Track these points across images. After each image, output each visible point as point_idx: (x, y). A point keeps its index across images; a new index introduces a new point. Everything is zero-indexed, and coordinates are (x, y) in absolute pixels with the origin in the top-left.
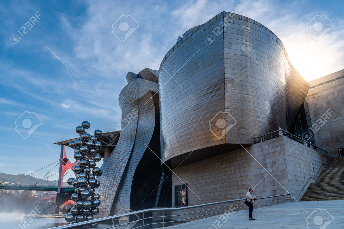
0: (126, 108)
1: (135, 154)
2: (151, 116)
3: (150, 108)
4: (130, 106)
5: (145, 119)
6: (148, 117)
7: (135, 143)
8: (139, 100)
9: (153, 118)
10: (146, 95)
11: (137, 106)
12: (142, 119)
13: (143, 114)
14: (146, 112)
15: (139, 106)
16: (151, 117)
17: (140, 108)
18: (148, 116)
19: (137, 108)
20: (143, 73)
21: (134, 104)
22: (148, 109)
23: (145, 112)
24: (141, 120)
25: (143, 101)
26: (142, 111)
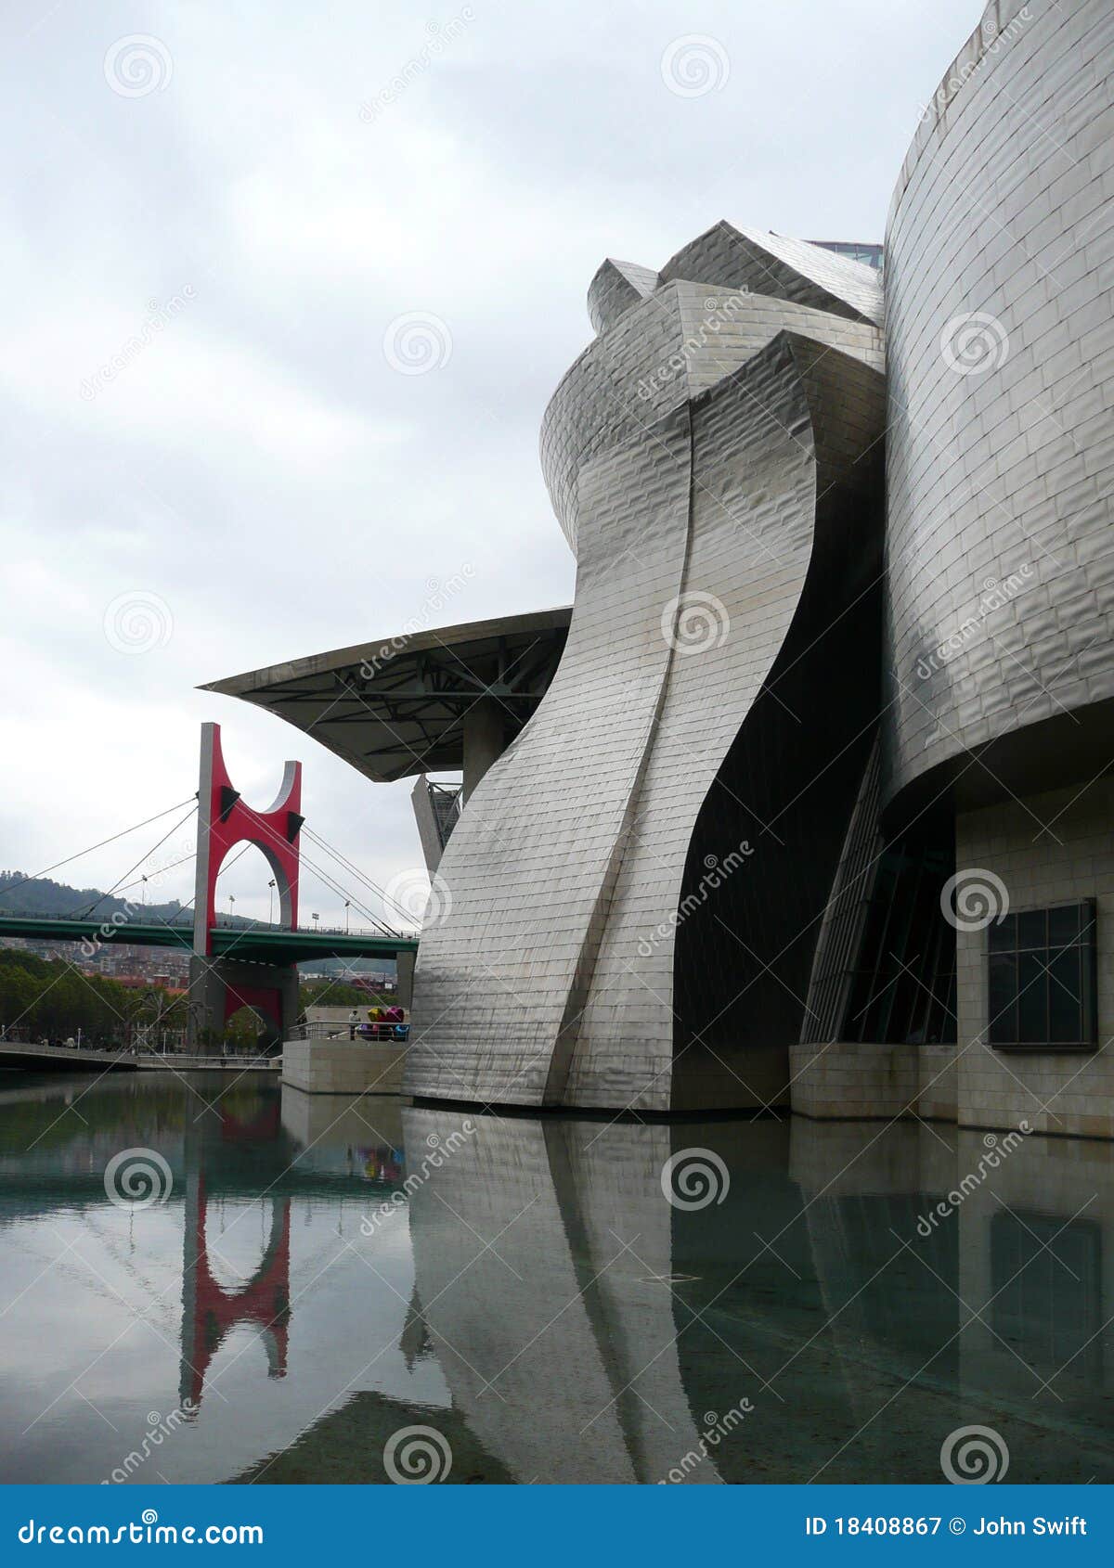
0: (608, 465)
1: (678, 730)
2: (784, 497)
3: (780, 443)
4: (636, 450)
5: (745, 518)
6: (762, 508)
7: (675, 669)
8: (695, 406)
9: (799, 506)
10: (750, 366)
11: (687, 442)
12: (722, 523)
13: (724, 490)
14: (745, 479)
15: (701, 439)
16: (784, 503)
17: (706, 454)
18: (759, 501)
19: (687, 456)
20: (699, 256)
21: (668, 430)
22: (766, 457)
23: (740, 478)
24: (717, 526)
25: (728, 406)
26: (720, 473)
